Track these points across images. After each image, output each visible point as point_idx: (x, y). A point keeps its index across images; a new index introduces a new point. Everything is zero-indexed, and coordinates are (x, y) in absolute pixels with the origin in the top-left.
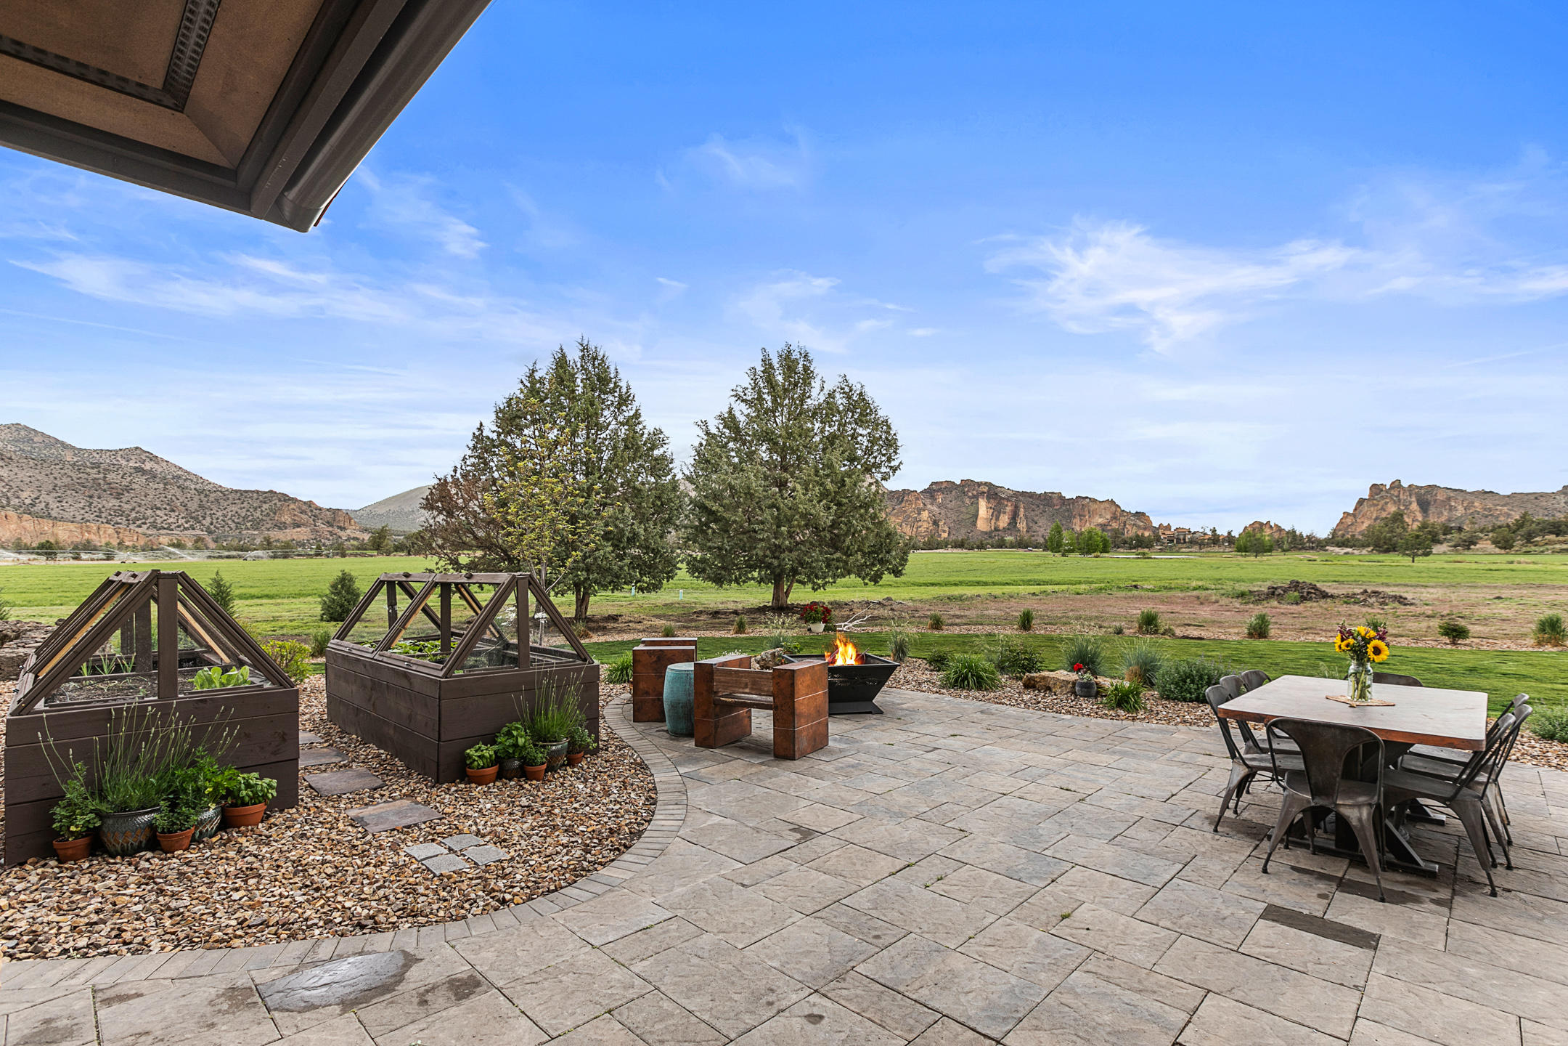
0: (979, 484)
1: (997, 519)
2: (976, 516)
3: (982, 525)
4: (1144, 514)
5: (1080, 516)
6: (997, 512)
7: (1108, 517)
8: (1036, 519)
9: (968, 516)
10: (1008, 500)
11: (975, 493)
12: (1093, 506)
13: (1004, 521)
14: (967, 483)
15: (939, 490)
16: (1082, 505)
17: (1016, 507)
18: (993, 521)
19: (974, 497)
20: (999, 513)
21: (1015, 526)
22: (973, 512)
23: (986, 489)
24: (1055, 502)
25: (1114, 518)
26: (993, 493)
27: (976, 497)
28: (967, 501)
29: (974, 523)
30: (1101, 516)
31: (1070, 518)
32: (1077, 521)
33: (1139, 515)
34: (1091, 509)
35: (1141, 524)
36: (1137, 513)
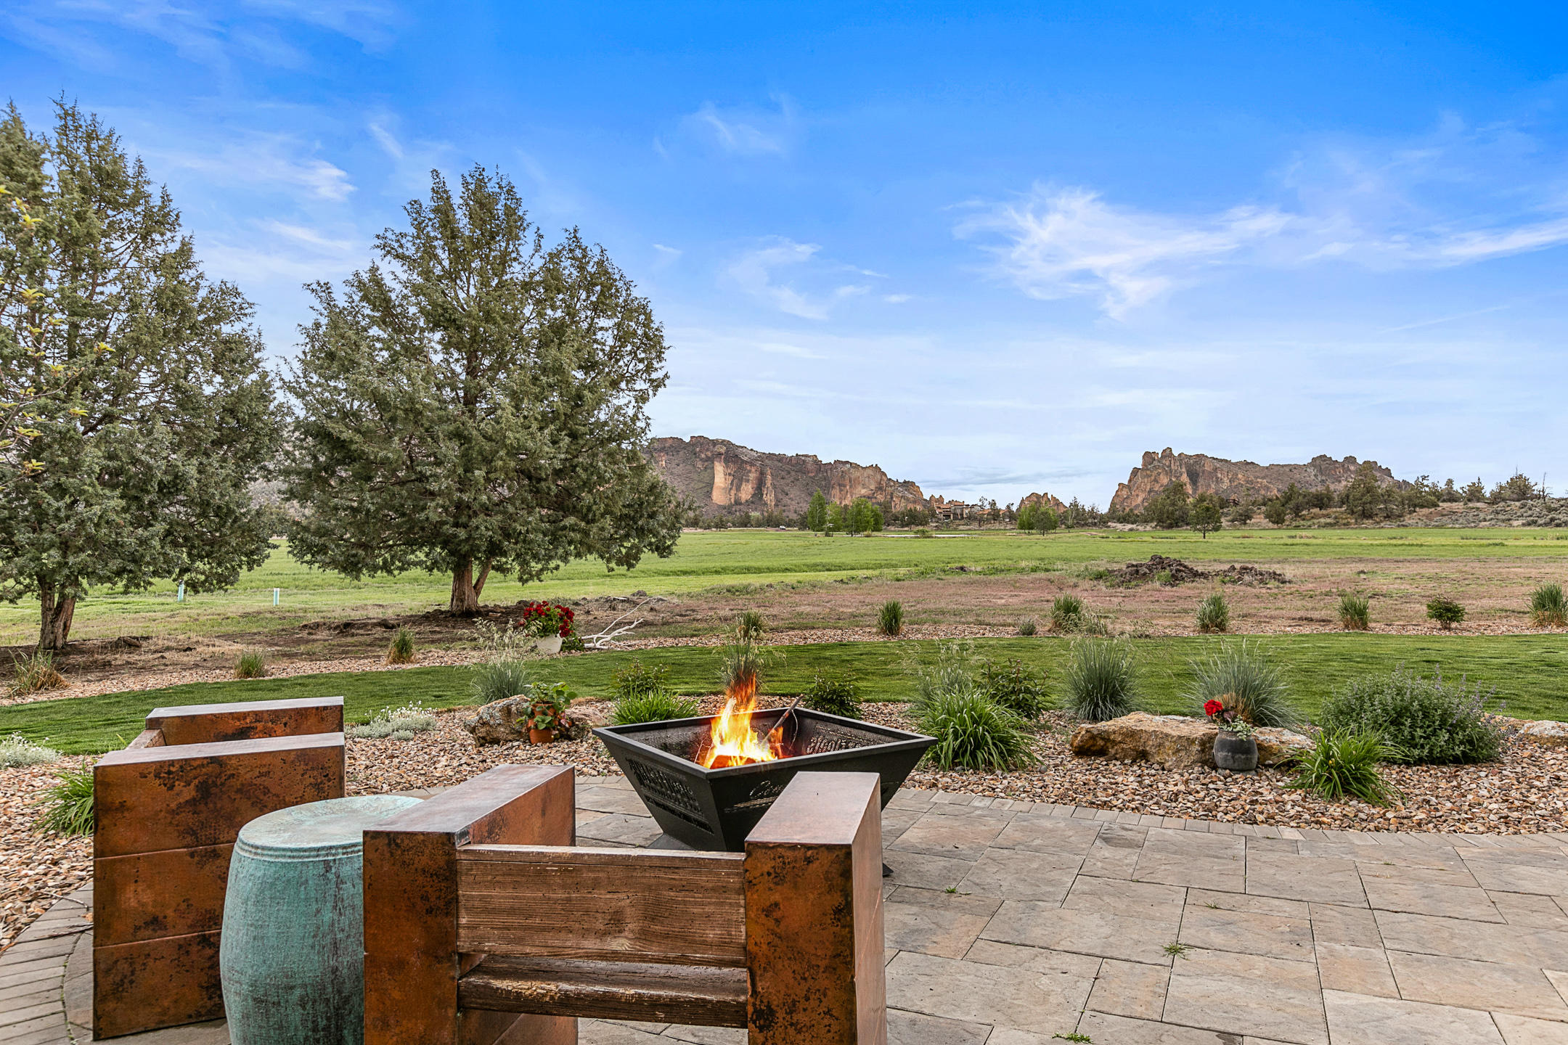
0: (715, 443)
1: (738, 489)
2: (710, 485)
3: (719, 497)
4: (913, 484)
5: (839, 485)
6: (737, 480)
7: (873, 487)
8: (786, 489)
9: (701, 485)
10: (752, 465)
11: (709, 454)
12: (855, 474)
13: (746, 492)
14: (699, 442)
15: (662, 450)
16: (836, 474)
17: (762, 473)
18: (733, 492)
19: (707, 459)
20: (741, 480)
21: (761, 498)
22: (707, 479)
23: (723, 450)
24: (809, 466)
25: (880, 488)
26: (731, 454)
27: (710, 460)
28: (699, 465)
29: (709, 494)
30: (864, 486)
31: (828, 487)
32: (836, 491)
33: (908, 485)
34: (852, 477)
35: (910, 496)
36: (905, 482)
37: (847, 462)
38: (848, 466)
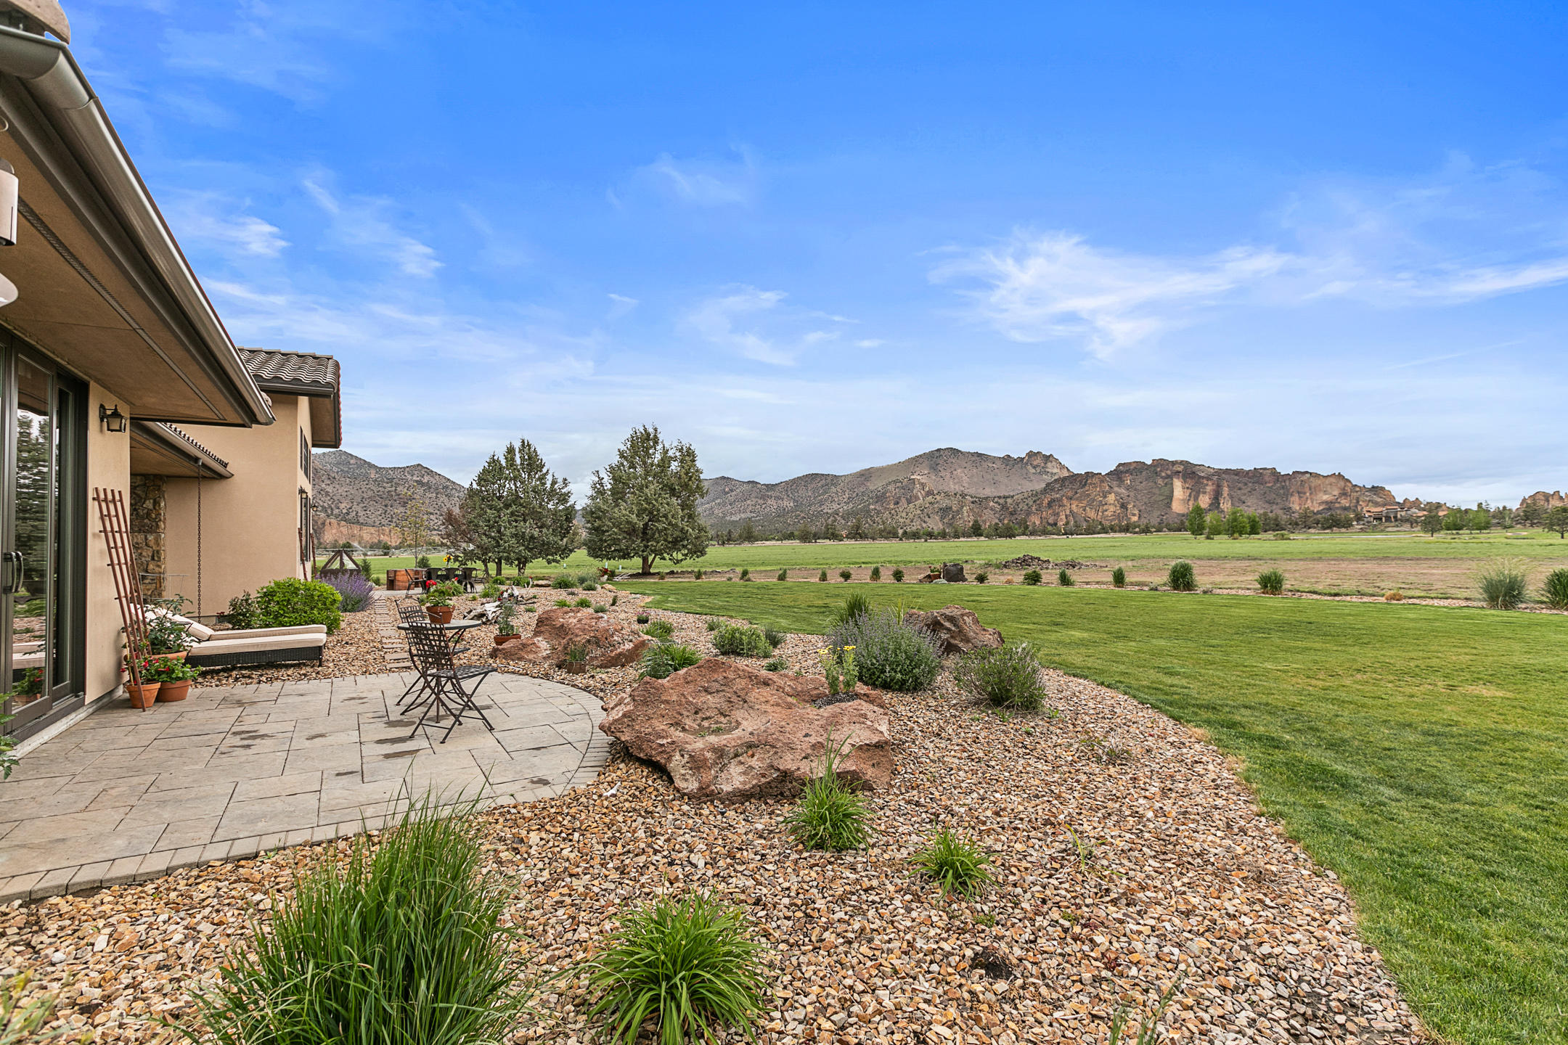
0: (1174, 463)
1: (1196, 499)
2: (1170, 497)
3: (1178, 507)
4: (1382, 489)
5: (1299, 493)
6: (1195, 492)
7: (1336, 493)
8: (1243, 498)
9: (1162, 498)
10: (1208, 479)
11: (1169, 472)
12: (1315, 482)
13: (1204, 501)
14: (1160, 464)
15: (1127, 472)
16: (1301, 481)
17: (1219, 486)
18: (1191, 503)
19: (1168, 477)
20: (1198, 493)
21: (1218, 507)
22: (1167, 493)
23: (1180, 468)
24: (1267, 479)
25: (1344, 494)
26: (1189, 472)
27: (1170, 477)
28: (1160, 481)
29: (1169, 505)
30: (1325, 492)
31: (1287, 495)
32: (1295, 498)
33: (1376, 490)
34: (1313, 485)
35: (1379, 500)
36: (1373, 487)
37: (1307, 472)
38: (1308, 475)
